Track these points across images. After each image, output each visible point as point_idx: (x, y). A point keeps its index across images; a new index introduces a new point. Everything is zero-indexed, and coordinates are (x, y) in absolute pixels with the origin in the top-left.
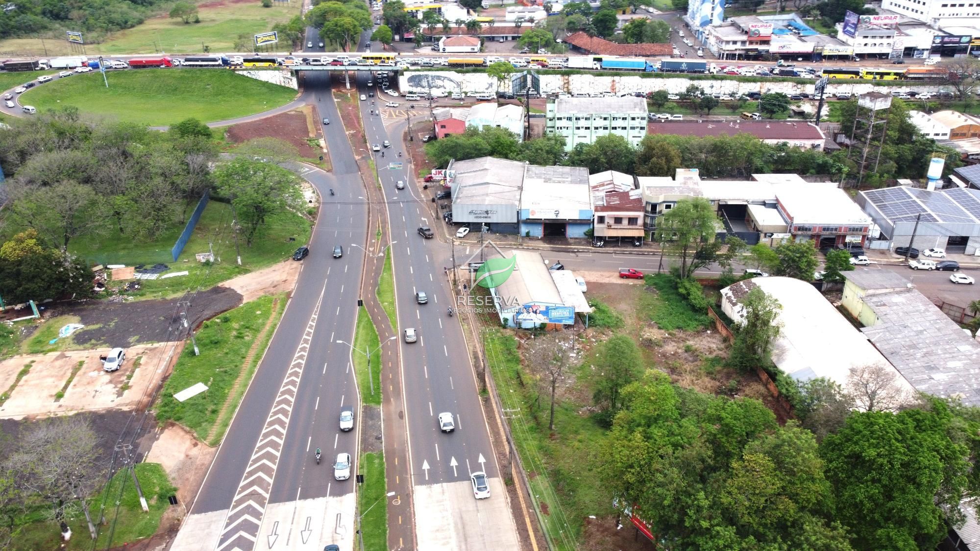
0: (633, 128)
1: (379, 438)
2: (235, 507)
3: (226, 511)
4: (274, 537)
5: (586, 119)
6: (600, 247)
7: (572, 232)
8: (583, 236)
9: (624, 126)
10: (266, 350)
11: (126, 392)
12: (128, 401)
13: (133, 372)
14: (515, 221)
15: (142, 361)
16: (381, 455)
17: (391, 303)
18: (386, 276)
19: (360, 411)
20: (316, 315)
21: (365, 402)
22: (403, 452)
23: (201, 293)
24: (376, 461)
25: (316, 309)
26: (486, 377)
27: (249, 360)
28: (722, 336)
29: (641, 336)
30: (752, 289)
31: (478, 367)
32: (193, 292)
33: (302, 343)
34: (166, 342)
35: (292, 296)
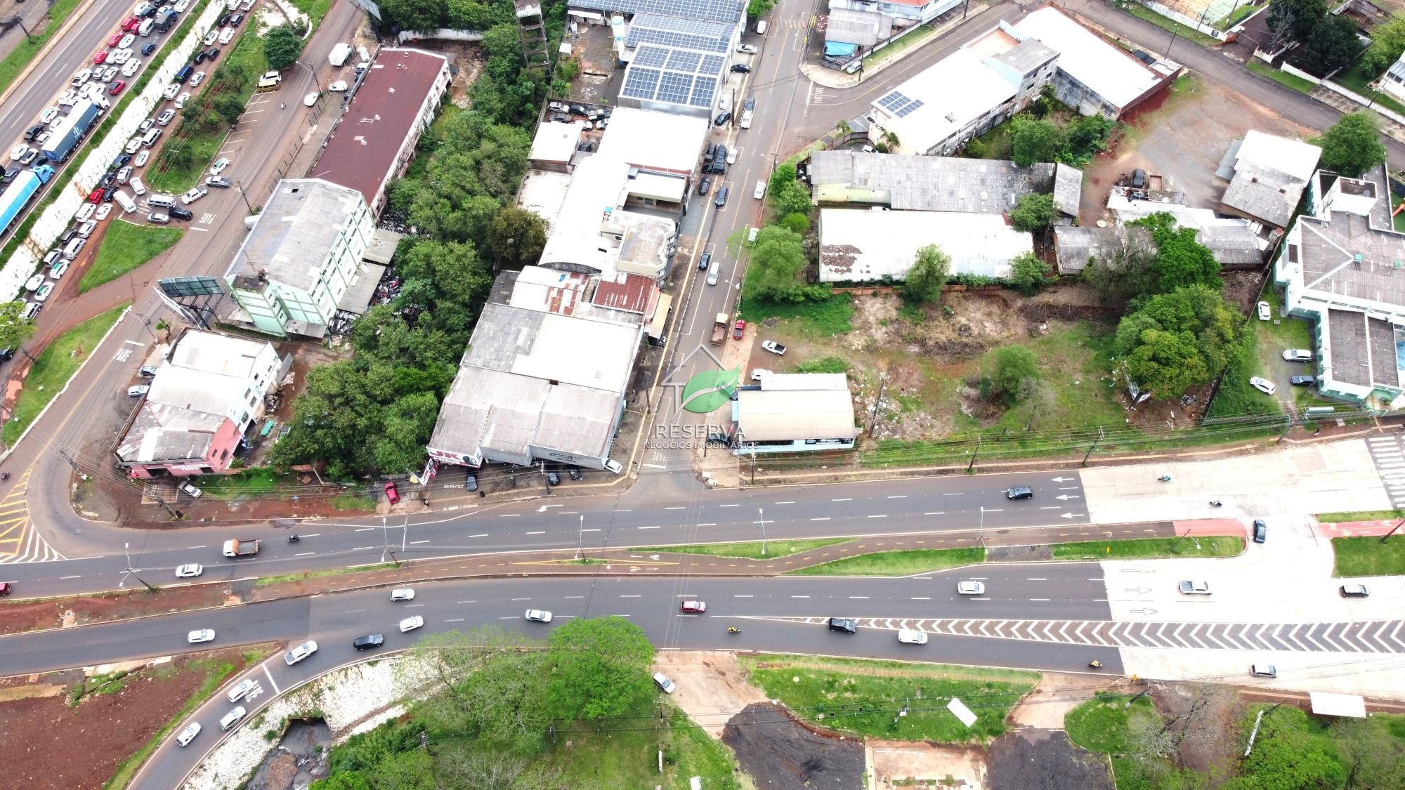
0: (360, 222)
1: (1033, 548)
2: (1116, 643)
3: (1120, 650)
4: (1146, 611)
7: (645, 360)
9: (353, 230)
10: (876, 659)
11: (956, 778)
12: (973, 772)
13: (922, 782)
15: (901, 777)
16: (1054, 546)
17: (793, 544)
18: (722, 550)
19: (994, 563)
20: (805, 620)
21: (982, 559)
22: (1051, 530)
23: (739, 755)
24: (1063, 549)
25: (793, 620)
26: (946, 468)
27: (895, 673)
28: (867, 295)
29: (857, 350)
30: (839, 251)
31: (928, 473)
32: (737, 765)
33: (866, 626)
34: (865, 763)
35: (751, 651)
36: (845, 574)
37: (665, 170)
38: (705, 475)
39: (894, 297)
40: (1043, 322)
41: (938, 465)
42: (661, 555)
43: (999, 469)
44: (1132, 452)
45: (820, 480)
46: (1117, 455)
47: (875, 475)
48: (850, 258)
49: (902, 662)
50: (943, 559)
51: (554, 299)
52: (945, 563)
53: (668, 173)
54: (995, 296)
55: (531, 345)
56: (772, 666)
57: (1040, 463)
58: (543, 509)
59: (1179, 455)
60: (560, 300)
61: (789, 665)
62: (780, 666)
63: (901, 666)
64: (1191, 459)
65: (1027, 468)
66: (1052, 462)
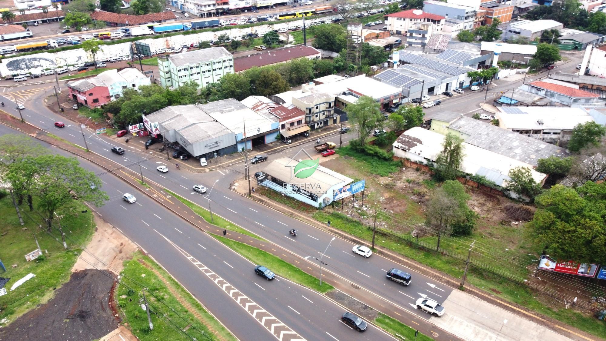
0: (226, 67)
1: (366, 307)
5: (197, 67)
6: (290, 143)
7: (269, 140)
8: (275, 140)
9: (220, 67)
10: (194, 297)
14: (235, 143)
16: (383, 315)
17: (231, 225)
18: (198, 210)
19: (328, 298)
20: (189, 256)
21: (322, 292)
22: (391, 306)
23: (67, 285)
24: (387, 321)
25: (183, 253)
26: (359, 241)
27: (193, 310)
28: (413, 168)
29: (380, 184)
30: (410, 139)
31: (346, 238)
32: (58, 287)
33: (212, 279)
34: (104, 335)
35: (146, 252)
36: (237, 251)
38: (235, 184)
39: (428, 175)
40: (518, 220)
41: (356, 237)
42: (172, 197)
43: (393, 258)
44: (513, 302)
45: (283, 211)
46: (497, 298)
47: (314, 223)
48: (414, 144)
49: (204, 308)
50: (298, 276)
51: (257, 105)
52: (298, 279)
54: (494, 197)
55: (227, 112)
56: (144, 264)
57: (428, 270)
58: (159, 162)
59: (557, 326)
60: (259, 106)
61: (152, 269)
62: (147, 266)
63: (201, 309)
64: (568, 335)
65: (417, 268)
66: (437, 274)
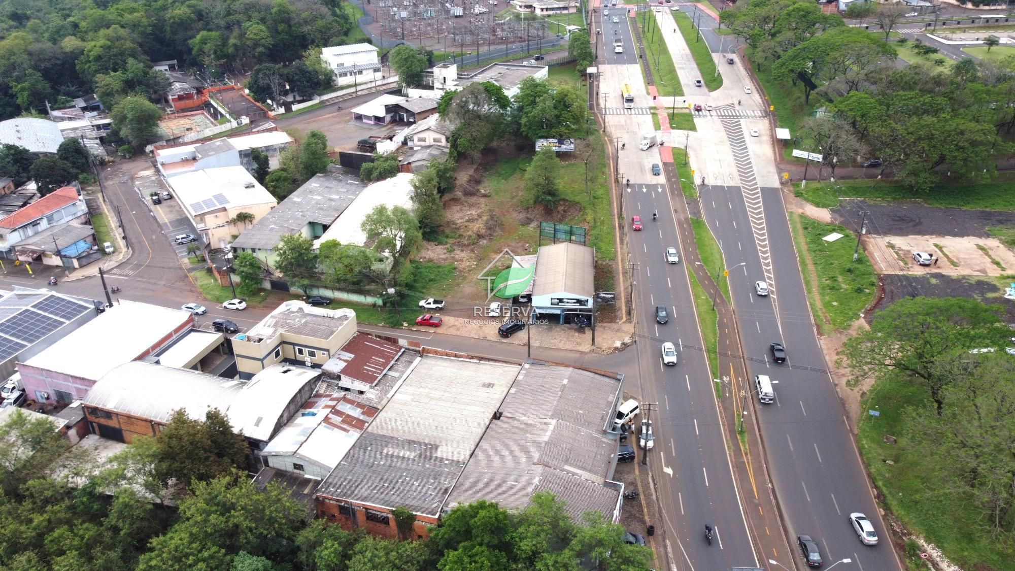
1: (688, 203)
4: (731, 177)
16: (685, 196)
18: (711, 336)
19: (703, 216)
22: (673, 196)
24: (687, 194)
25: (776, 304)
37: (169, 336)
38: (618, 344)
40: (479, 190)
41: (615, 229)
49: (798, 259)
51: (343, 421)
53: (174, 337)
55: (420, 444)
56: (826, 317)
57: (615, 194)
58: (669, 471)
60: (348, 416)
61: (821, 309)
62: (824, 312)
63: (802, 259)
66: (614, 191)
